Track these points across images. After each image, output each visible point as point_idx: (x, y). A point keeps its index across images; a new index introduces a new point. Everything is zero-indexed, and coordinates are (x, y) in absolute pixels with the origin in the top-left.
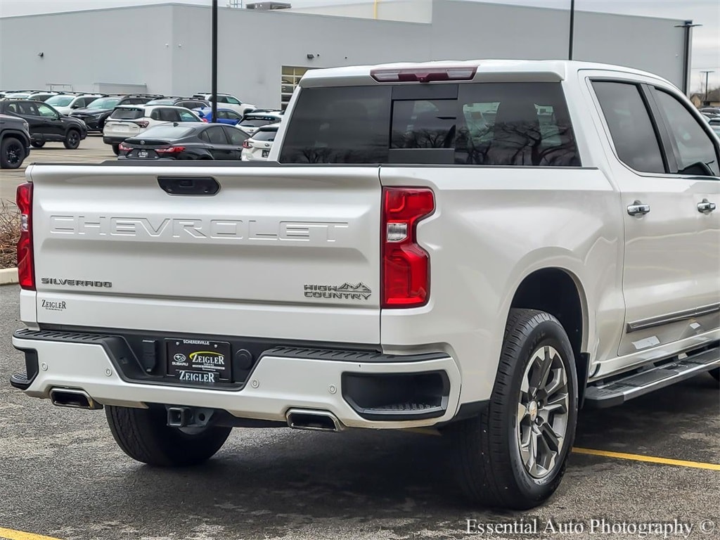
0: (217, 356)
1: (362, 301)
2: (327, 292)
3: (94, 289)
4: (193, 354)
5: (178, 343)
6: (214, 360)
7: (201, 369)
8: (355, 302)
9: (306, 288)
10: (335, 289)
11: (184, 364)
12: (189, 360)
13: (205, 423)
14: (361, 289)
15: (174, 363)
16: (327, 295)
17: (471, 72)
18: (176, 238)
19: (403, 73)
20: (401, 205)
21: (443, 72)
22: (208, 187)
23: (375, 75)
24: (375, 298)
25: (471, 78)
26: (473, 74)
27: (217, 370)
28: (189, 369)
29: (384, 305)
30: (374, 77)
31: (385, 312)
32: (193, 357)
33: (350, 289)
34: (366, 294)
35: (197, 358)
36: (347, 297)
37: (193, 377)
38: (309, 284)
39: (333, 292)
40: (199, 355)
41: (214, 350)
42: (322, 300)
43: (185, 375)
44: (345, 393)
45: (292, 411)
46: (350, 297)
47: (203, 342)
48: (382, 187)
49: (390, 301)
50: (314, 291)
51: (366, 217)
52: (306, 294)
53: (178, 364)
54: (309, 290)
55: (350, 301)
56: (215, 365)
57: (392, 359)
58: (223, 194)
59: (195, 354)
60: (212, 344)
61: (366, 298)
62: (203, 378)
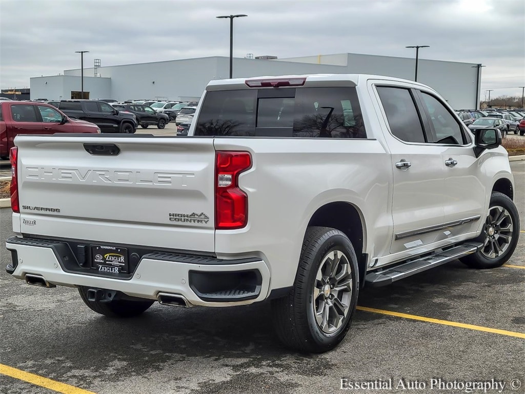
0: (120, 257)
1: (204, 224)
2: (183, 218)
3: (51, 213)
4: (106, 255)
5: (98, 248)
6: (118, 259)
7: (111, 265)
8: (200, 224)
9: (170, 215)
10: (187, 216)
11: (102, 261)
12: (104, 259)
13: (111, 299)
14: (203, 216)
15: (96, 260)
16: (183, 220)
17: (303, 81)
18: (95, 182)
19: (264, 82)
20: (228, 163)
21: (287, 81)
22: (113, 150)
23: (248, 83)
24: (212, 223)
25: (303, 84)
26: (304, 82)
27: (120, 266)
28: (104, 264)
29: (217, 227)
31: (219, 232)
32: (107, 257)
33: (196, 216)
34: (206, 220)
35: (109, 258)
36: (194, 221)
37: (106, 269)
38: (172, 213)
39: (186, 218)
40: (110, 256)
41: (119, 253)
42: (180, 223)
43: (102, 268)
44: (191, 283)
45: (160, 294)
46: (196, 221)
47: (111, 248)
48: (216, 151)
49: (221, 224)
50: (175, 217)
51: (205, 171)
52: (170, 219)
53: (98, 261)
54: (172, 217)
55: (196, 224)
56: (119, 262)
57: (221, 262)
58: (123, 154)
59: (108, 255)
60: (117, 249)
61: (206, 222)
62: (112, 270)
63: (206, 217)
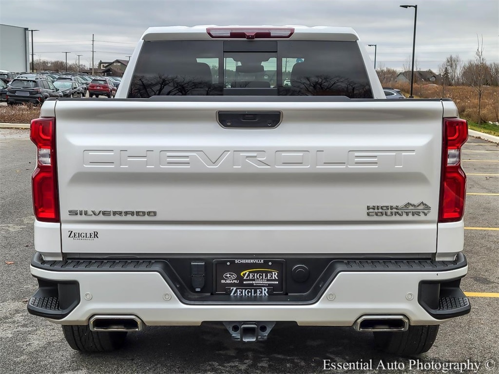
0: (271, 272)
1: (422, 217)
2: (389, 211)
3: (135, 218)
4: (244, 272)
5: (228, 263)
6: (266, 276)
7: (252, 285)
8: (416, 218)
9: (368, 209)
10: (397, 208)
11: (236, 281)
12: (240, 278)
13: (266, 334)
14: (421, 207)
15: (223, 281)
16: (389, 213)
17: (290, 32)
18: (237, 168)
19: (234, 31)
20: (455, 133)
21: (267, 31)
23: (211, 32)
24: (434, 214)
25: (289, 37)
27: (270, 285)
28: (241, 285)
30: (209, 34)
31: (441, 225)
32: (244, 275)
33: (411, 207)
34: (426, 211)
35: (249, 275)
36: (407, 214)
37: (245, 293)
38: (371, 205)
39: (395, 210)
40: (250, 272)
41: (270, 267)
42: (384, 218)
43: (236, 291)
44: (420, 300)
45: (365, 317)
46: (410, 215)
47: (256, 261)
48: (443, 118)
49: (445, 216)
50: (376, 211)
52: (368, 214)
53: (228, 282)
54: (371, 210)
55: (410, 217)
56: (268, 280)
58: (283, 126)
59: (247, 272)
60: (266, 262)
61: (426, 214)
62: (255, 292)
63: (427, 207)
